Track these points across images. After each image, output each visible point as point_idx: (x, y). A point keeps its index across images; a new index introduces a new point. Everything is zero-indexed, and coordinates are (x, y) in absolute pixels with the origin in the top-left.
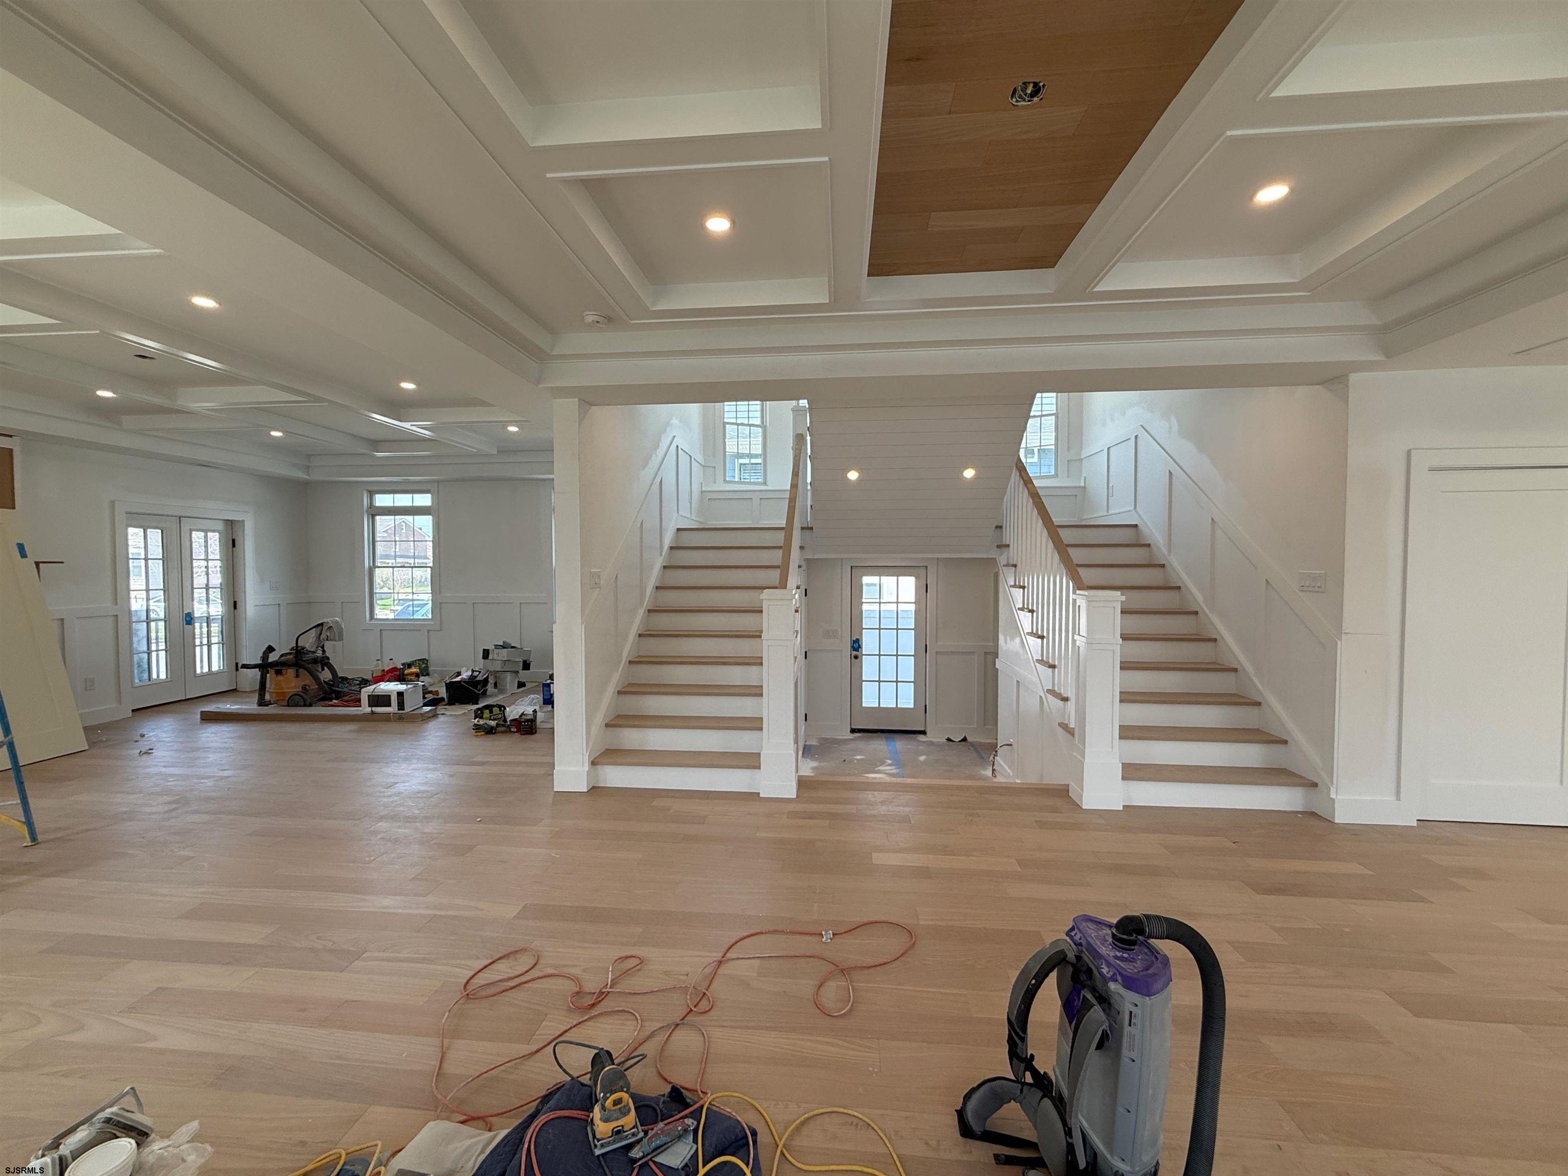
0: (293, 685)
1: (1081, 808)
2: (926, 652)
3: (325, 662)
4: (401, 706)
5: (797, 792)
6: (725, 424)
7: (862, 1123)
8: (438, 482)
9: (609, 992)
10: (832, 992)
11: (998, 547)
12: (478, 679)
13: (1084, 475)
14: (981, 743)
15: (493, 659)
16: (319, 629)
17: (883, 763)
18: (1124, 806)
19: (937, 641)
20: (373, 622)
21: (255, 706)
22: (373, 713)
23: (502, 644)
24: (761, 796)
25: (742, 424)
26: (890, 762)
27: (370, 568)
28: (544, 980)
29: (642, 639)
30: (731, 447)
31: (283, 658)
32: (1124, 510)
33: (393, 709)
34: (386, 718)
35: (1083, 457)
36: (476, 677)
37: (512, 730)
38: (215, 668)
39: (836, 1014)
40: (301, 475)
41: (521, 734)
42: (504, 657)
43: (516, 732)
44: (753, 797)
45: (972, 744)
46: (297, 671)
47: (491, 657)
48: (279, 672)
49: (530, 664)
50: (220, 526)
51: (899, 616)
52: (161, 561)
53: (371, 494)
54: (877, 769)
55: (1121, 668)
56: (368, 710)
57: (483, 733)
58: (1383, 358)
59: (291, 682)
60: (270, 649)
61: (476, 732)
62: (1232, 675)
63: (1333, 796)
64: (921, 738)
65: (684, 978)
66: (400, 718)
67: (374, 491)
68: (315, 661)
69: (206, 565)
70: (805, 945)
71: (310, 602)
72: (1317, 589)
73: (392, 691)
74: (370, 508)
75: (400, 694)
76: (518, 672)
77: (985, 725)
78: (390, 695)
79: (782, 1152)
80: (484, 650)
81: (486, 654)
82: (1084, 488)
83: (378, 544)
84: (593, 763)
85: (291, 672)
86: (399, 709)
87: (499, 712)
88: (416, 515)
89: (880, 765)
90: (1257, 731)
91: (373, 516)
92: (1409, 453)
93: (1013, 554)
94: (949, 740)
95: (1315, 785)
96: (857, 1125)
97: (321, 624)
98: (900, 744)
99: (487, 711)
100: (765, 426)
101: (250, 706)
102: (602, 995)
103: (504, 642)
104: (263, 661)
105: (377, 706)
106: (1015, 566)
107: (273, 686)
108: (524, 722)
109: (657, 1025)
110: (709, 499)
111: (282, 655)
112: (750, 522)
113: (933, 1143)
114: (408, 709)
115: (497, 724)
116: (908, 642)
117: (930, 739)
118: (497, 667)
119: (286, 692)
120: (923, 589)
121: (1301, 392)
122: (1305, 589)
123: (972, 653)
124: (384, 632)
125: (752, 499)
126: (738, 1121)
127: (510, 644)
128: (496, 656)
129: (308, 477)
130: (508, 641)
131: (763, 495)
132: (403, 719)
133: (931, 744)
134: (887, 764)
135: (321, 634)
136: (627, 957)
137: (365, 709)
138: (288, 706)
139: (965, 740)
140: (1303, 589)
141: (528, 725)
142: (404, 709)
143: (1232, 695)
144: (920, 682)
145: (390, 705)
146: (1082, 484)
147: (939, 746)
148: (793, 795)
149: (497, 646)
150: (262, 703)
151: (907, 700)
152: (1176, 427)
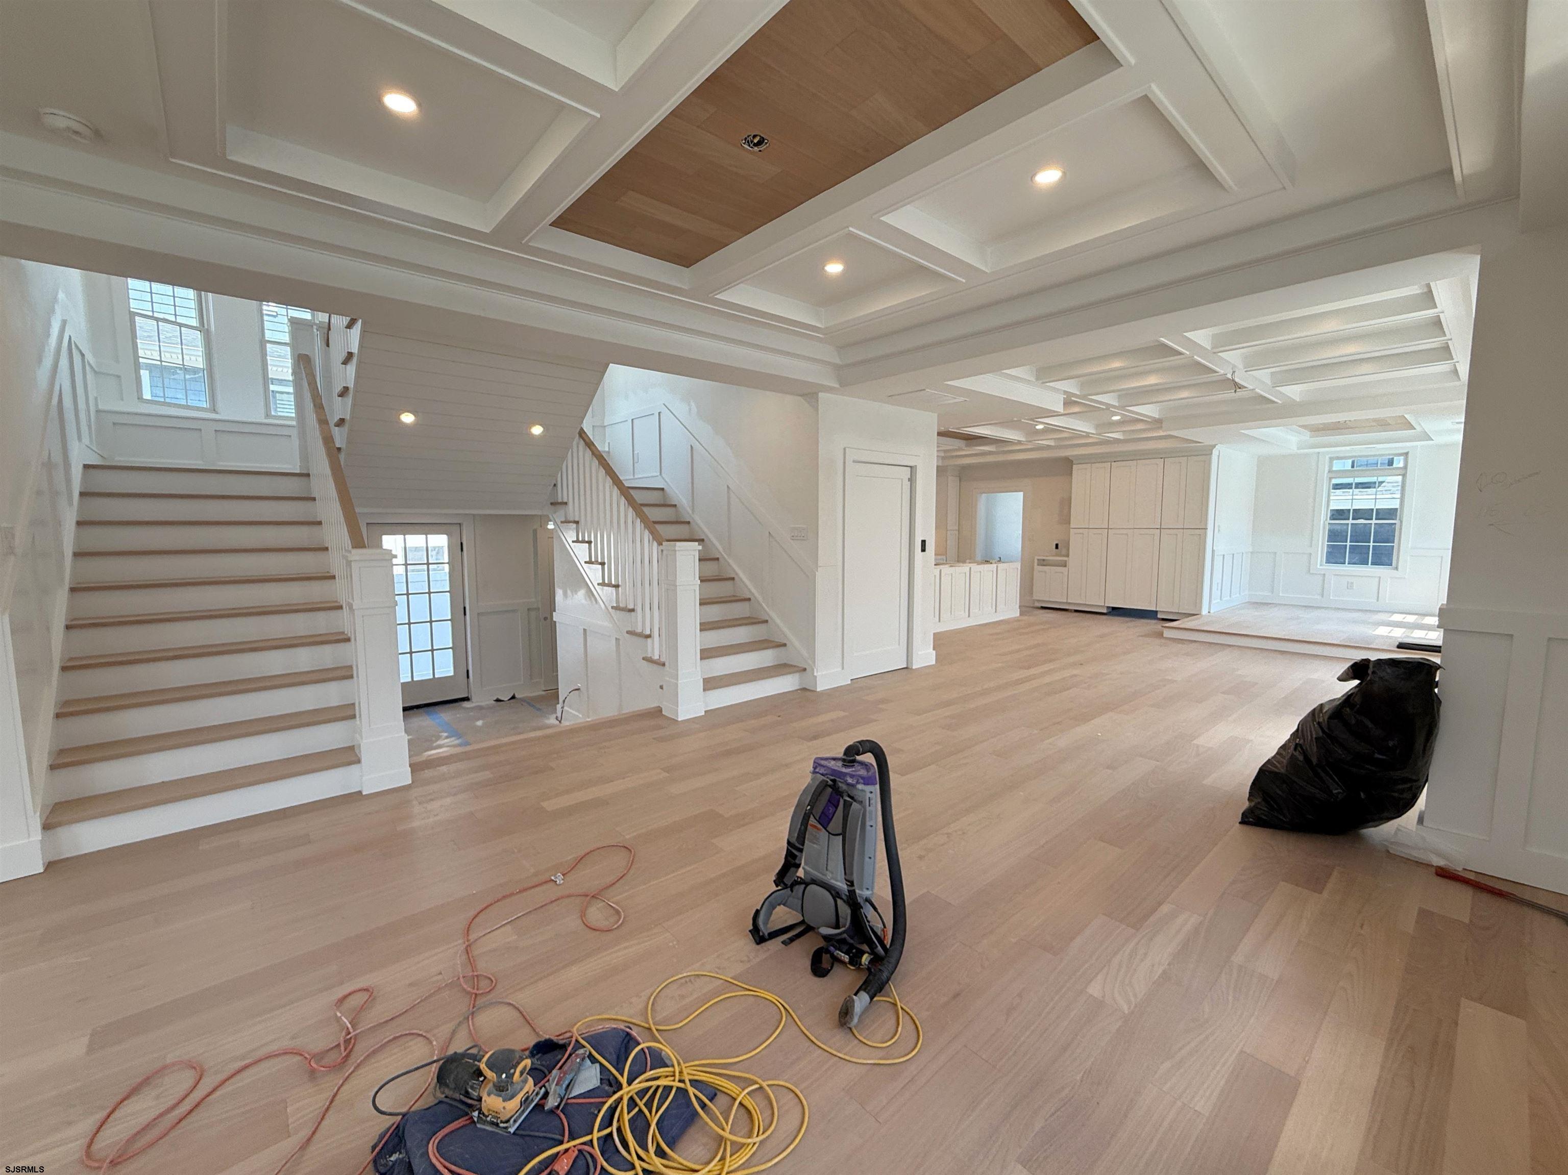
1: (677, 721)
2: (465, 614)
5: (412, 779)
6: (133, 315)
7: (692, 978)
9: (356, 1035)
10: (596, 914)
11: (552, 504)
13: (607, 441)
14: (530, 697)
17: (438, 738)
18: (705, 712)
19: (477, 602)
24: (364, 793)
25: (165, 321)
26: (446, 734)
28: (238, 1077)
29: (75, 633)
30: (146, 353)
32: (646, 475)
35: (605, 424)
39: (615, 926)
44: (358, 796)
45: (523, 700)
51: (431, 579)
54: (435, 744)
55: (701, 604)
58: (837, 386)
62: (746, 604)
63: (815, 674)
64: (466, 704)
65: (440, 977)
70: (541, 895)
72: (802, 538)
77: (531, 679)
79: (657, 1030)
82: (609, 452)
84: (47, 827)
89: (437, 740)
90: (766, 641)
92: (845, 449)
93: (572, 511)
94: (498, 700)
95: (805, 670)
96: (690, 981)
98: (445, 715)
100: (208, 331)
102: (349, 1043)
106: (577, 522)
109: (451, 1026)
110: (110, 423)
112: (200, 462)
113: (745, 959)
116: (443, 606)
117: (477, 704)
120: (458, 548)
121: (789, 398)
122: (794, 538)
123: (514, 611)
125: (200, 430)
126: (615, 1028)
131: (220, 427)
133: (480, 708)
134: (444, 737)
136: (345, 997)
139: (513, 697)
140: (793, 538)
143: (749, 617)
144: (459, 649)
146: (607, 449)
147: (489, 708)
148: (410, 782)
151: (445, 667)
152: (694, 409)
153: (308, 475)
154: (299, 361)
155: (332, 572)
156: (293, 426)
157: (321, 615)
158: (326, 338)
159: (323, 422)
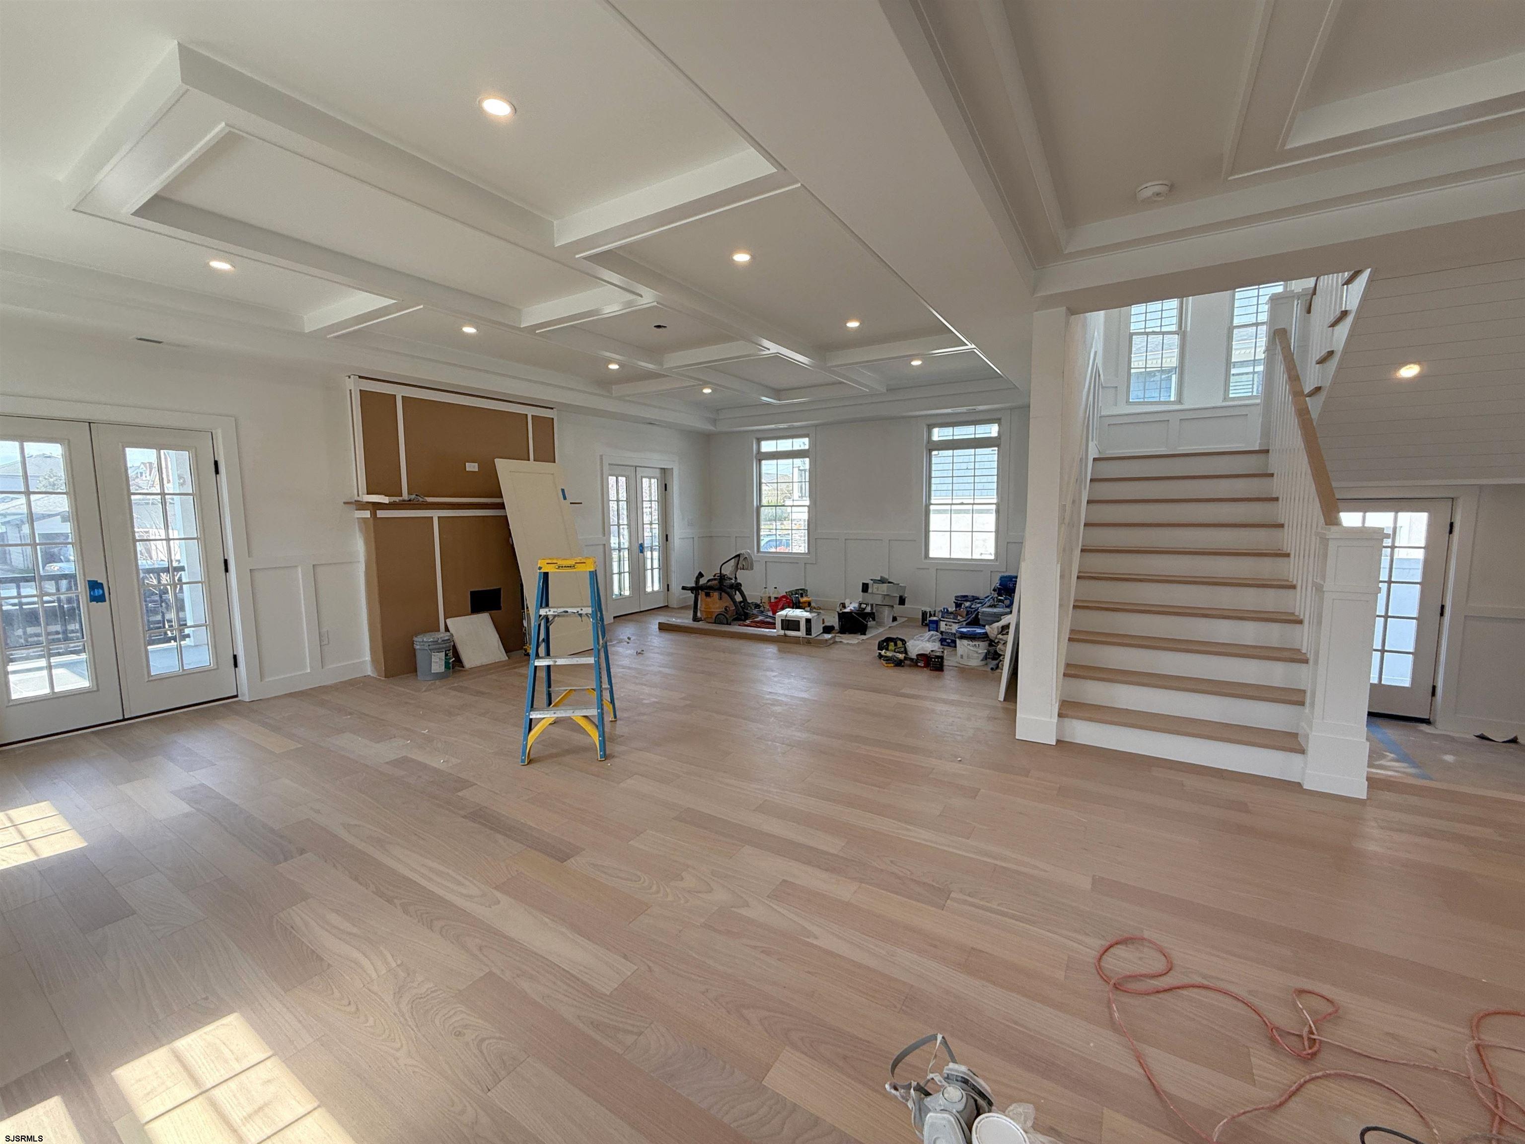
0: (718, 606)
2: (1443, 616)
3: (738, 587)
4: (809, 631)
5: (1367, 794)
6: (1131, 335)
8: (816, 426)
9: (1321, 1040)
12: (866, 611)
15: (872, 593)
16: (737, 559)
17: (1382, 757)
19: (1466, 601)
20: (759, 554)
21: (691, 621)
22: (785, 635)
23: (879, 579)
24: (1305, 789)
25: (1154, 333)
26: (1393, 756)
27: (757, 506)
30: (1137, 363)
31: (710, 583)
33: (802, 633)
34: (796, 641)
36: (864, 609)
37: (919, 664)
38: (656, 588)
40: (710, 427)
41: (931, 670)
42: (883, 591)
43: (924, 667)
44: (1296, 787)
46: (721, 594)
47: (870, 590)
48: (708, 595)
49: (905, 599)
50: (657, 473)
52: (626, 502)
53: (759, 440)
54: (1382, 763)
56: (782, 632)
57: (892, 665)
59: (716, 604)
60: (701, 575)
61: (886, 663)
64: (1424, 727)
66: (808, 642)
67: (760, 439)
68: (732, 586)
69: (650, 505)
71: (711, 537)
73: (801, 618)
74: (758, 453)
75: (808, 621)
76: (892, 607)
78: (799, 621)
80: (863, 584)
81: (865, 588)
83: (764, 487)
84: (1060, 716)
85: (716, 595)
86: (807, 634)
87: (901, 646)
88: (795, 458)
89: (1379, 759)
91: (760, 461)
94: (1482, 737)
97: (738, 556)
99: (892, 644)
100: (1185, 333)
101: (685, 619)
102: (1313, 1042)
103: (881, 577)
104: (696, 584)
105: (788, 629)
107: (704, 606)
108: (935, 658)
110: (1109, 425)
111: (709, 581)
114: (814, 635)
115: (905, 657)
116: (1408, 600)
117: (1443, 732)
118: (878, 600)
119: (712, 612)
120: (1445, 529)
124: (768, 563)
125: (1168, 421)
127: (887, 580)
128: (875, 590)
129: (714, 429)
130: (887, 577)
132: (811, 643)
133: (1440, 737)
134: (1389, 758)
135: (738, 564)
136: (1306, 991)
137: (778, 631)
138: (715, 623)
139: (1513, 740)
141: (938, 661)
142: (811, 635)
144: (1426, 656)
145: (799, 630)
147: (1468, 744)
148: (1364, 796)
149: (875, 581)
150: (695, 619)
151: (1406, 676)
153: (1267, 451)
154: (1274, 338)
155: (1286, 549)
156: (1258, 404)
157: (1271, 592)
158: (1308, 305)
159: (1298, 394)
